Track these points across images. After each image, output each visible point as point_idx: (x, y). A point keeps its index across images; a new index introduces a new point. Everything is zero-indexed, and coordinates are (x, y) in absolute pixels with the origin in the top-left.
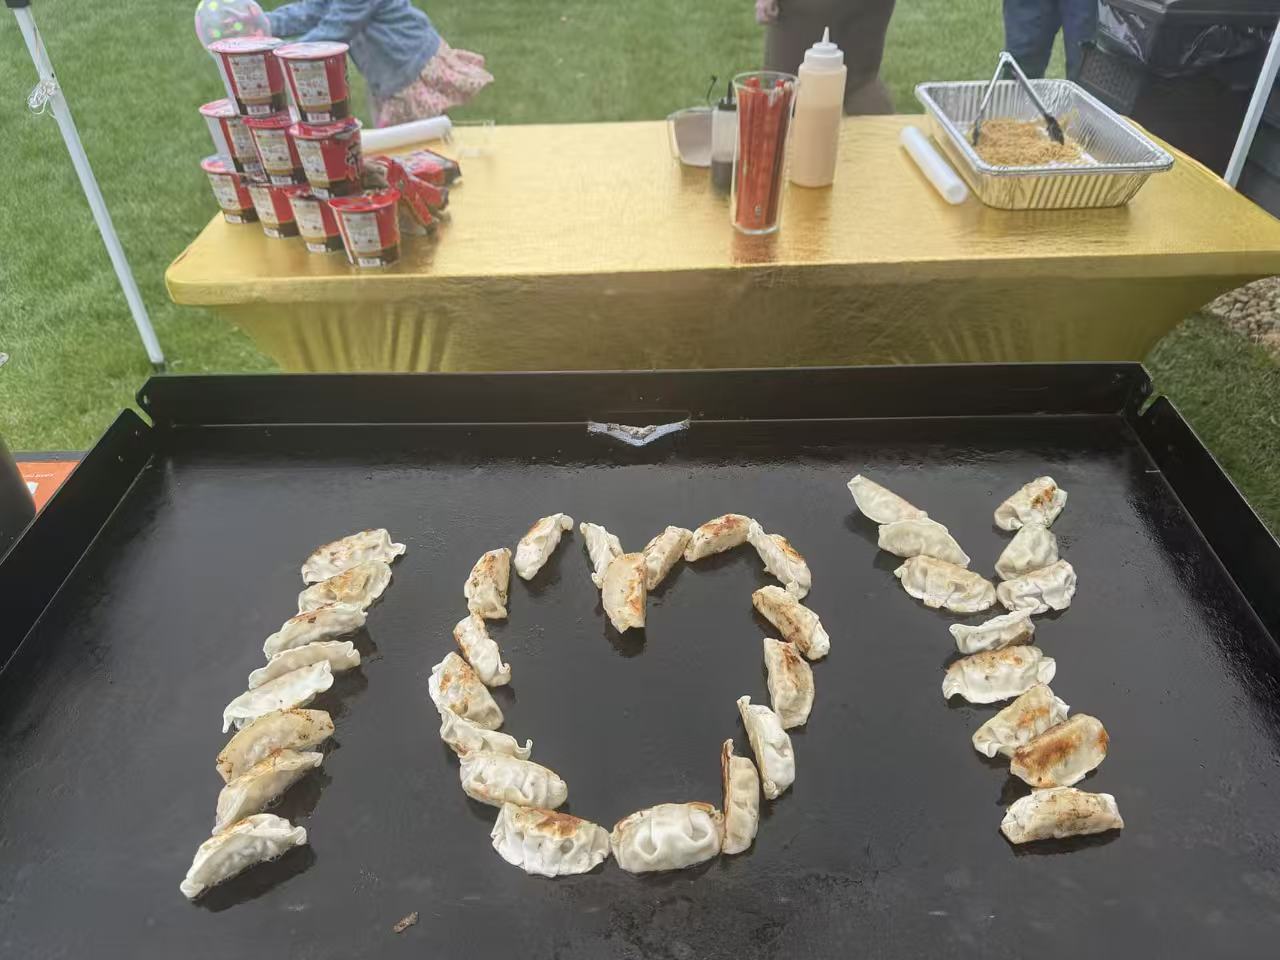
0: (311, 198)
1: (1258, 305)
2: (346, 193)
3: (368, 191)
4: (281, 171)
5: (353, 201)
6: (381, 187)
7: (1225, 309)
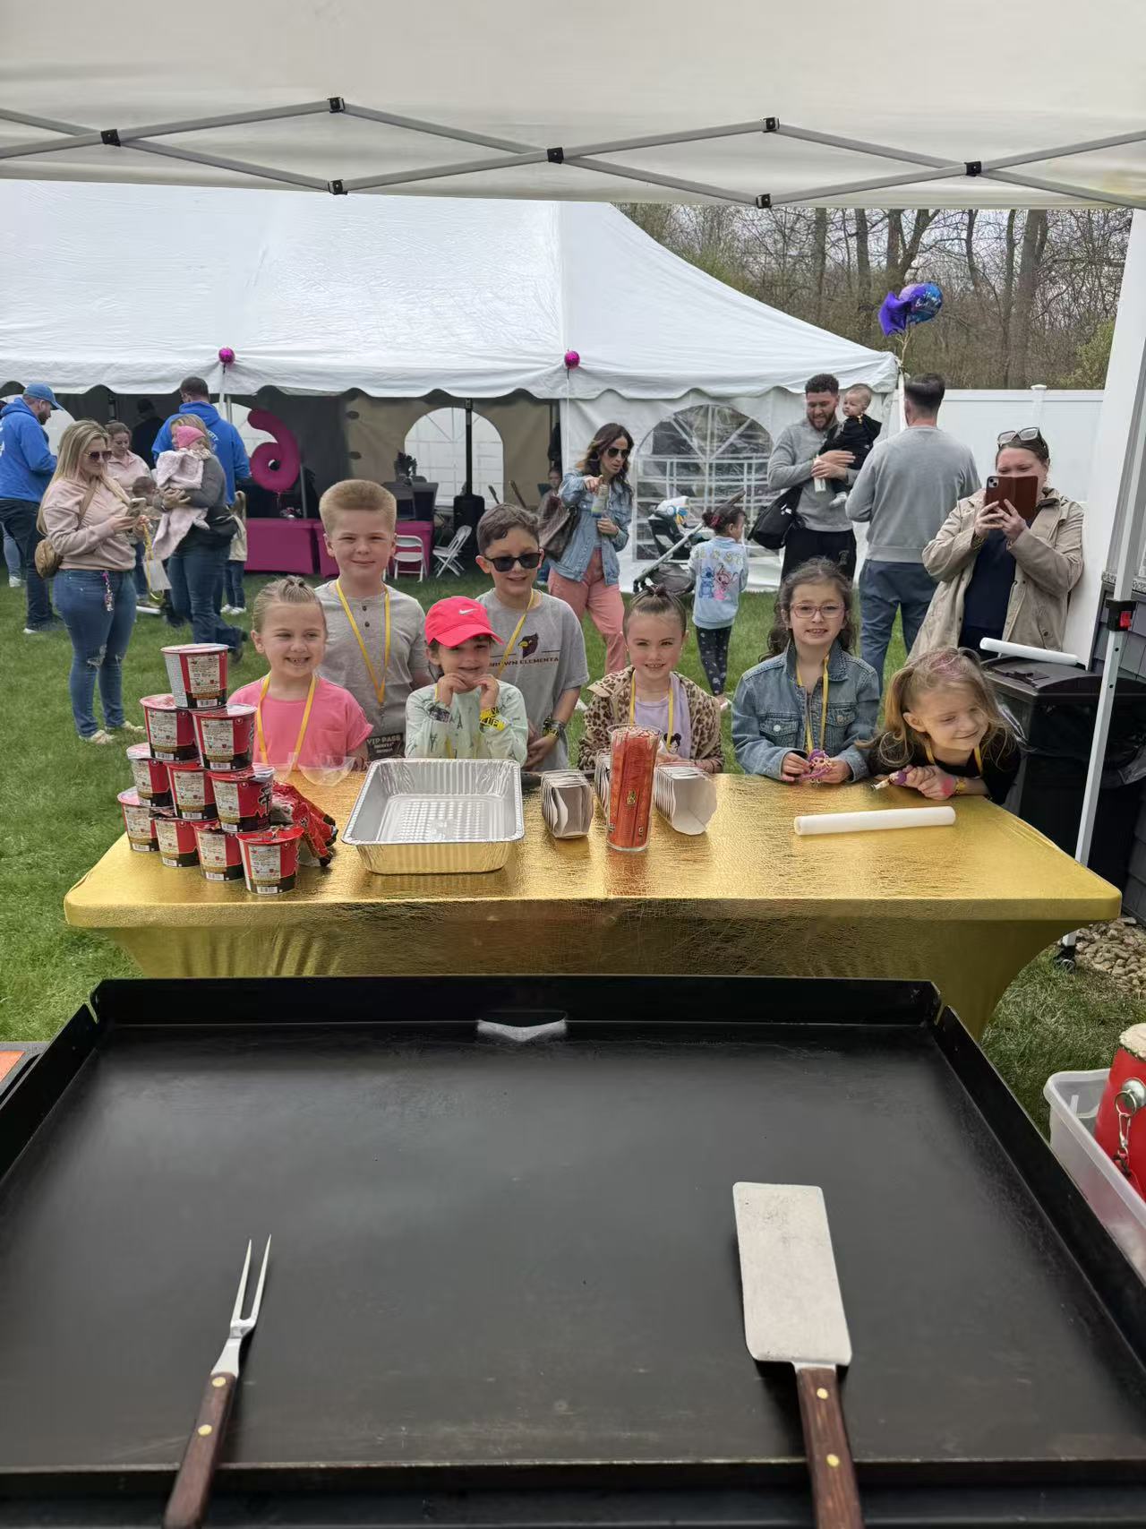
0: (219, 831)
1: (1139, 961)
2: (255, 828)
3: (272, 827)
4: (193, 808)
5: (259, 836)
6: (286, 824)
7: (1107, 965)
